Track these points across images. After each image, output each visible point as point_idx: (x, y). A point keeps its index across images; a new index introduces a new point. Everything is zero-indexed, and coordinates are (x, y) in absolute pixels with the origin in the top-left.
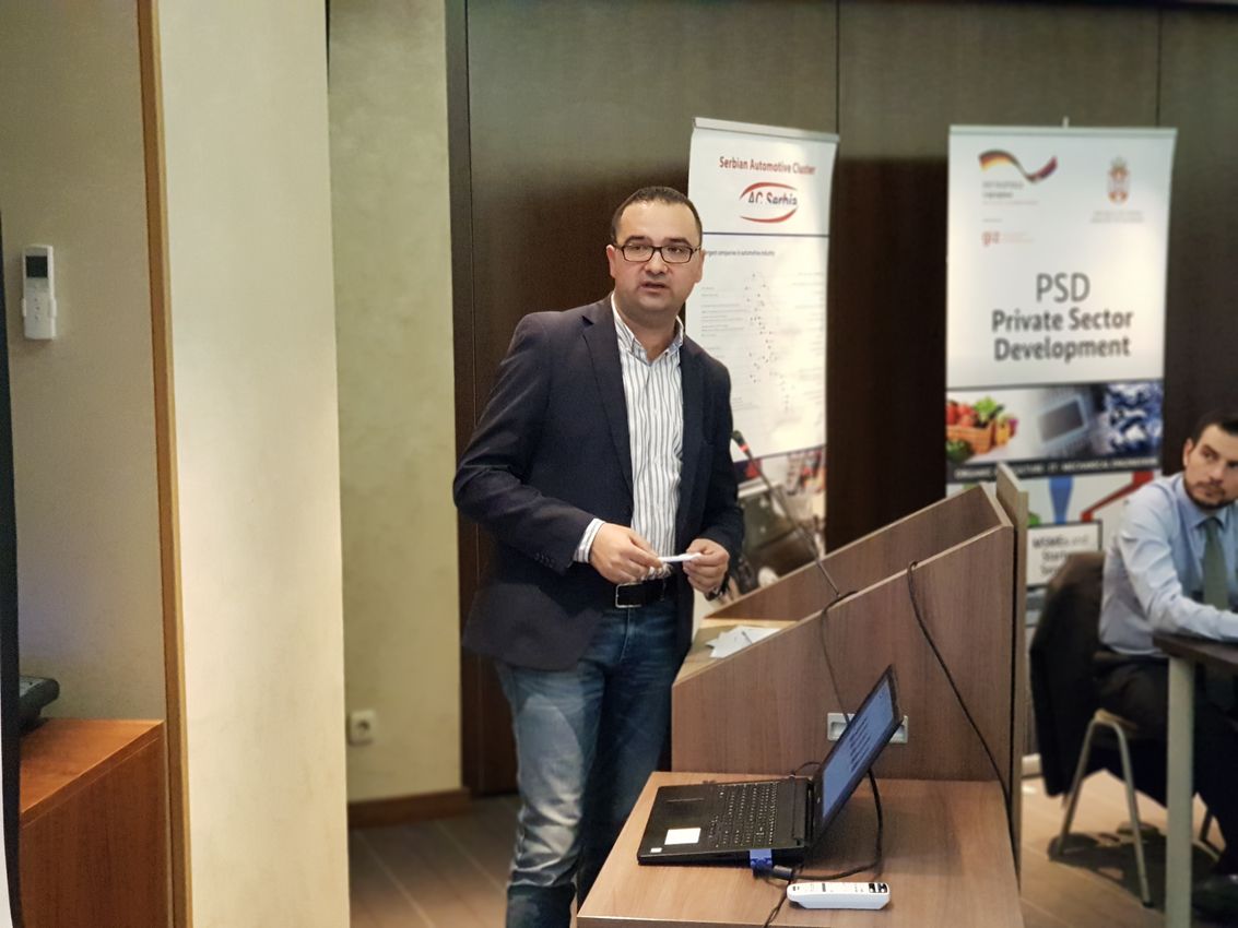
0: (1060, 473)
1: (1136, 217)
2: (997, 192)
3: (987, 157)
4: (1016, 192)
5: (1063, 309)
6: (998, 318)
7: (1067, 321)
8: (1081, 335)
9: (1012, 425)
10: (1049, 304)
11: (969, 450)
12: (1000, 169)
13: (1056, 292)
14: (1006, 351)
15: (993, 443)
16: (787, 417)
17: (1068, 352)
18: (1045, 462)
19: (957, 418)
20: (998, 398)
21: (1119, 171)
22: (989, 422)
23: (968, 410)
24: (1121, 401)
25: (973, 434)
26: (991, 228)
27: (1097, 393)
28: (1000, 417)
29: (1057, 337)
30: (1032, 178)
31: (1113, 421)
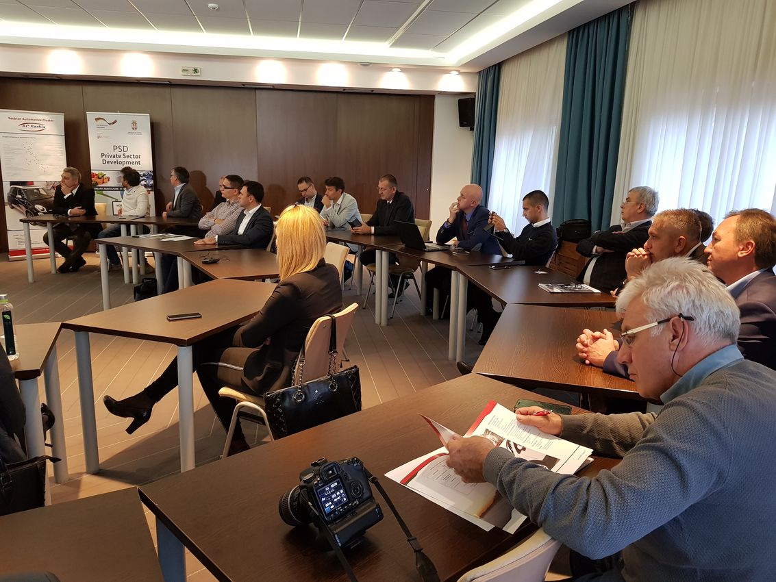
1: (140, 133)
2: (99, 127)
3: (97, 119)
4: (106, 127)
6: (103, 155)
7: (122, 156)
8: (127, 159)
9: (109, 179)
10: (117, 152)
11: (97, 184)
12: (100, 122)
13: (118, 150)
14: (104, 162)
15: (103, 182)
19: (94, 176)
20: (104, 172)
21: (134, 123)
22: (103, 178)
23: (96, 175)
25: (98, 180)
26: (100, 135)
28: (105, 177)
29: (119, 160)
30: (110, 124)
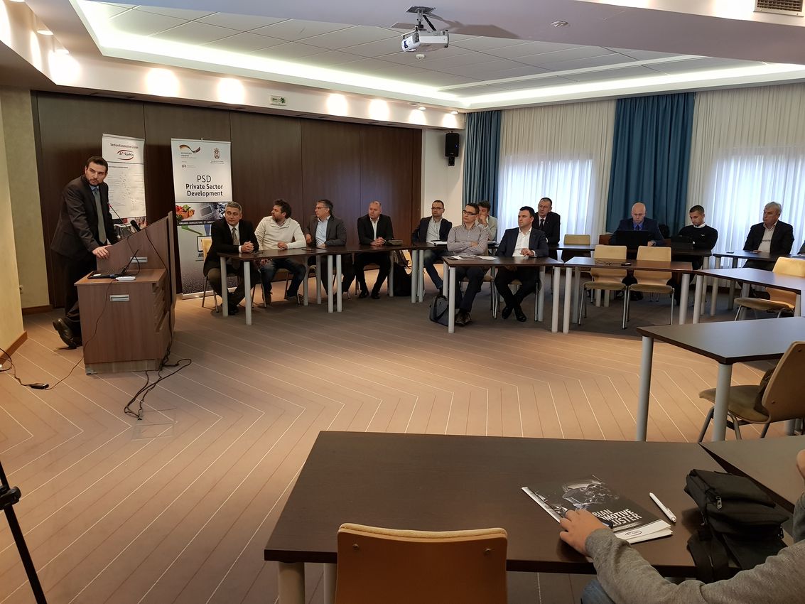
0: (207, 224)
1: (222, 162)
2: (185, 155)
3: (181, 146)
4: (190, 155)
5: (205, 184)
6: (187, 186)
7: (206, 187)
8: (209, 191)
9: (193, 211)
10: (201, 183)
11: (182, 218)
12: (185, 149)
13: (202, 180)
14: (190, 194)
15: (188, 216)
16: (134, 209)
17: (207, 194)
18: (203, 221)
19: (178, 210)
20: (189, 205)
21: (217, 151)
22: (188, 211)
23: (181, 208)
24: (222, 207)
25: (183, 214)
26: (184, 164)
27: (215, 204)
28: (190, 210)
29: (203, 191)
30: (194, 152)
31: (220, 212)
